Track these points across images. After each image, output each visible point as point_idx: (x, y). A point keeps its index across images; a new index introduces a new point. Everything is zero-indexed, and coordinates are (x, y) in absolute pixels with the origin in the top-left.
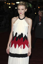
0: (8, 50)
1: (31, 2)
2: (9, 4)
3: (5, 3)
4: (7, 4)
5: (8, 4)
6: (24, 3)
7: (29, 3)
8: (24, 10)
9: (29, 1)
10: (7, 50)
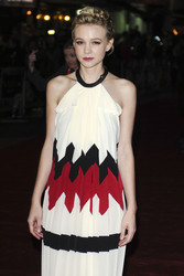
0: (36, 221)
1: (141, 7)
2: (47, 18)
3: (29, 13)
4: (38, 17)
5: (42, 19)
6: (101, 15)
7: (133, 15)
8: (101, 45)
9: (134, 5)
10: (31, 221)
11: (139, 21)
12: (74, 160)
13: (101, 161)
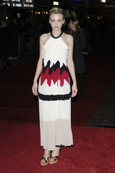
1: (75, 8)
2: (39, 13)
3: (32, 11)
4: (36, 13)
7: (72, 11)
9: (72, 7)
11: (74, 13)
12: (51, 66)
13: (61, 66)
